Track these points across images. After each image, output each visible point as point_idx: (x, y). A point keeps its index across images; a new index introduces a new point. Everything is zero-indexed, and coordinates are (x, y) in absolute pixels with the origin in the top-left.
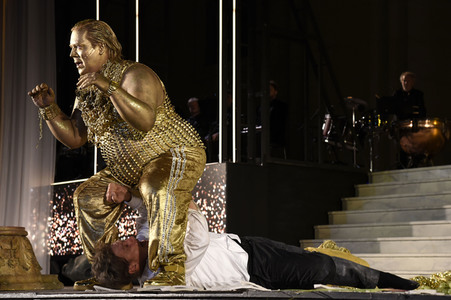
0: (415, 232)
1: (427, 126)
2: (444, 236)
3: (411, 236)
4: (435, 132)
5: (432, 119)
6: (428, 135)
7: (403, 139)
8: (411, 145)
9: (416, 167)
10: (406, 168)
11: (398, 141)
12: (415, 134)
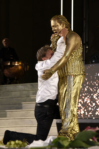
0: (8, 115)
1: (16, 64)
2: (21, 117)
3: (6, 117)
4: (20, 67)
5: (19, 62)
6: (16, 69)
7: (5, 70)
8: (9, 73)
9: (11, 84)
10: (6, 84)
11: (3, 71)
12: (11, 68)
